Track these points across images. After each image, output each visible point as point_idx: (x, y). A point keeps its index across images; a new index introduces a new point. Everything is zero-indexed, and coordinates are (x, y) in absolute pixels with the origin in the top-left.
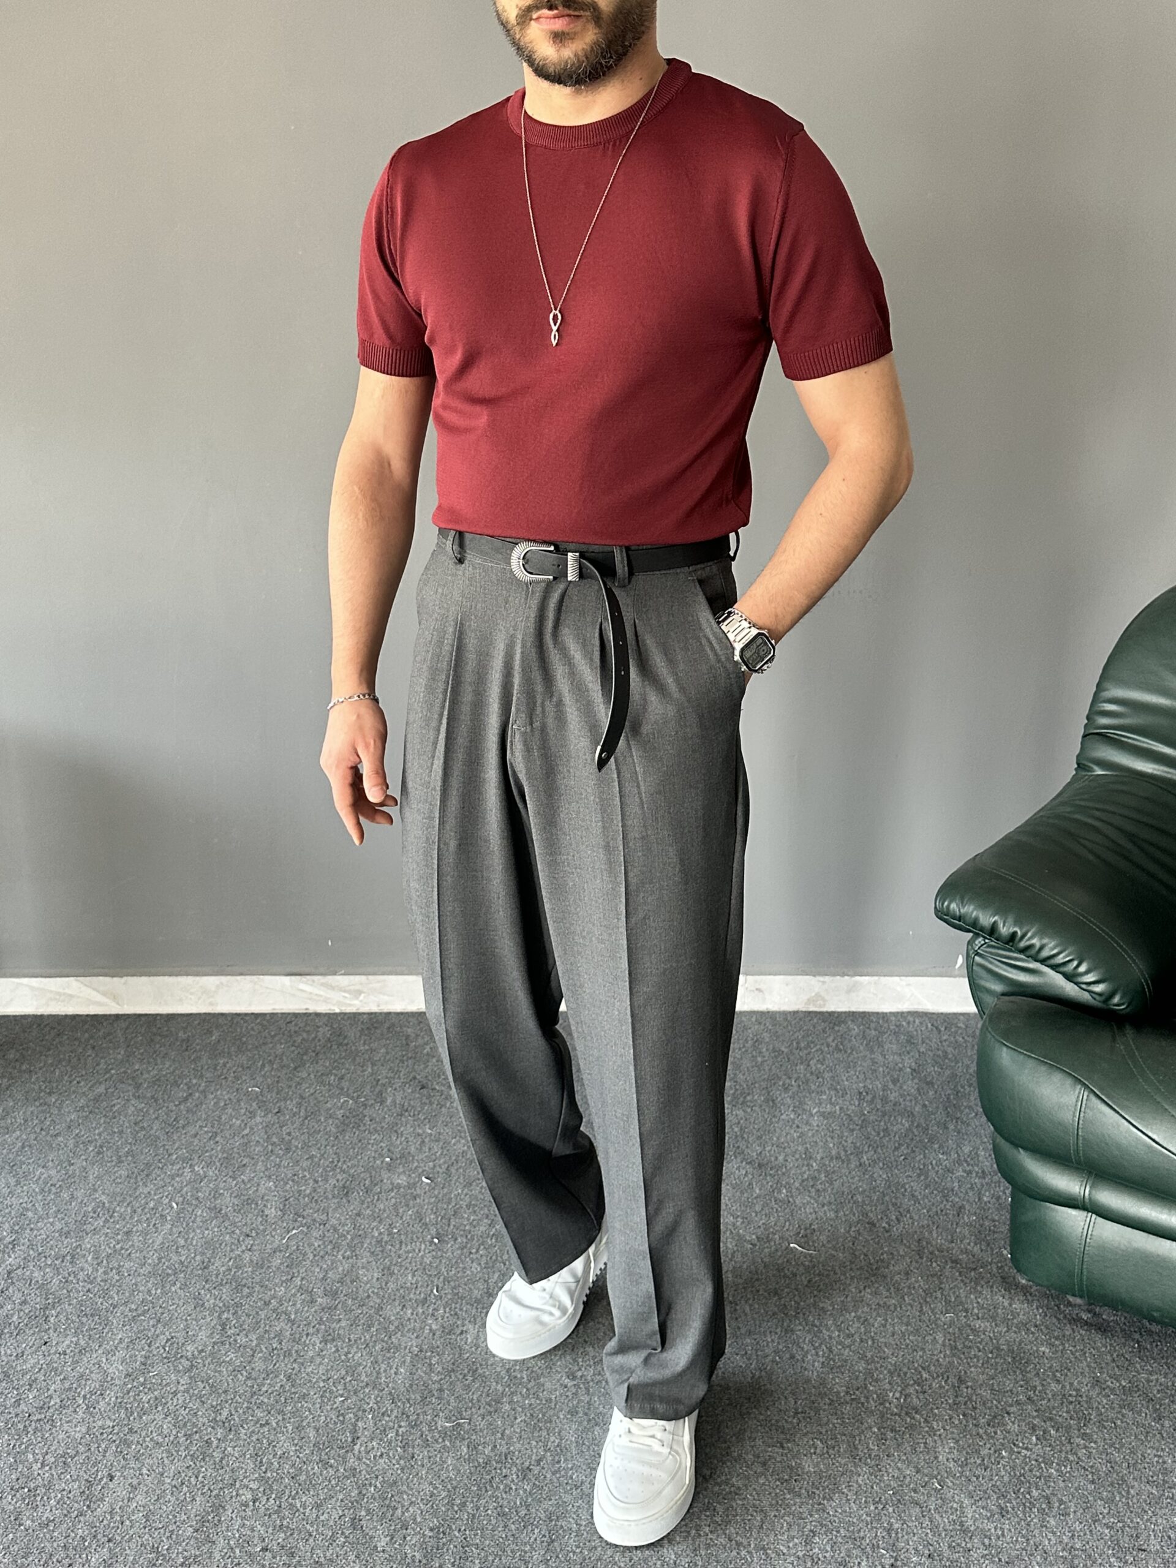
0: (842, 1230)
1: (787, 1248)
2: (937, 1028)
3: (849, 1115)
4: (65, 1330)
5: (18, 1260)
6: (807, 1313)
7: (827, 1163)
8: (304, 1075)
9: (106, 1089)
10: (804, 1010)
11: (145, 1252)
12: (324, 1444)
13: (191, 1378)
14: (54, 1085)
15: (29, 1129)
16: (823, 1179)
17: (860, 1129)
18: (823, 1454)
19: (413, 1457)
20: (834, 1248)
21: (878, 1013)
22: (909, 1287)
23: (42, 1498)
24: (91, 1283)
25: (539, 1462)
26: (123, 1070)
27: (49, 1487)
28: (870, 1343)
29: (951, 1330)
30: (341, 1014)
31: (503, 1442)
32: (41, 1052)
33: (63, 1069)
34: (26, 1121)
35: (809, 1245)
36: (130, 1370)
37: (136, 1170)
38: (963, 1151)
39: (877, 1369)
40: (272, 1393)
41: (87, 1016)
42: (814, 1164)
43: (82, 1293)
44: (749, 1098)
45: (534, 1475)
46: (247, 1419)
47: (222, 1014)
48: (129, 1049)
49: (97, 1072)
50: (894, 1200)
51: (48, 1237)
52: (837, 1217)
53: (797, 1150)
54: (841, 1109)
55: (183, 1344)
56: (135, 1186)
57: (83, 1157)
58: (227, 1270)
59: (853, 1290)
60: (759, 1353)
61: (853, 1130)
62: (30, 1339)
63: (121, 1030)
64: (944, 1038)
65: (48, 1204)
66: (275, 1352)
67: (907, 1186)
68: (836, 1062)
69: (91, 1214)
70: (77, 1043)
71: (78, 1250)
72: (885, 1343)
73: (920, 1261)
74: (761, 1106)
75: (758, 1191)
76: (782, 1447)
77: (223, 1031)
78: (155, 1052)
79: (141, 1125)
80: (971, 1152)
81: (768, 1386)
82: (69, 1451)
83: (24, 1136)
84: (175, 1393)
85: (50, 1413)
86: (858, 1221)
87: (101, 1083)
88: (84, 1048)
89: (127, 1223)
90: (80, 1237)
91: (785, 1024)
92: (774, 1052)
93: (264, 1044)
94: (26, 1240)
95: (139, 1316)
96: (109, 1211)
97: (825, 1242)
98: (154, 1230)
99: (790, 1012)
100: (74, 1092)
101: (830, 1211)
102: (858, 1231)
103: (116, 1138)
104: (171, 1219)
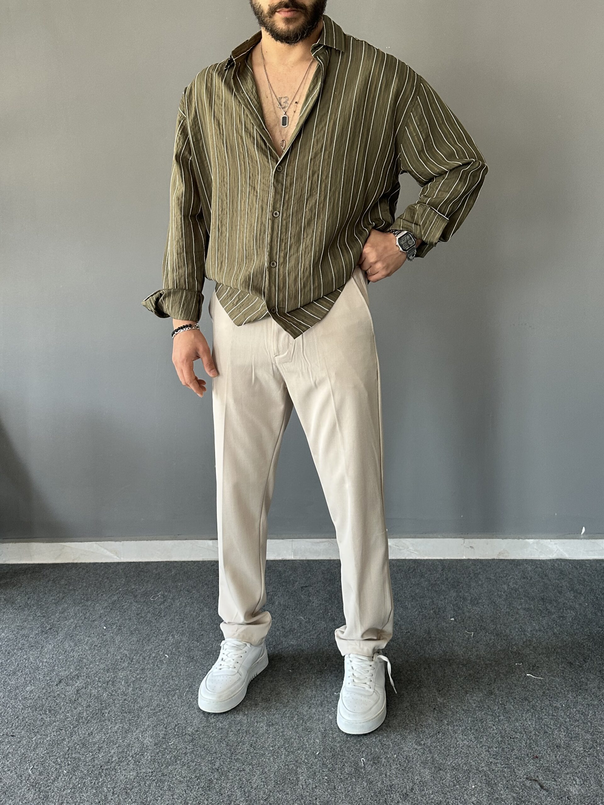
1: (525, 676)
2: (575, 567)
3: (540, 610)
4: (115, 720)
5: (82, 684)
6: (548, 709)
7: (535, 633)
9: (118, 598)
10: (498, 558)
11: (154, 679)
12: (280, 781)
13: (193, 745)
14: (89, 596)
16: (535, 641)
17: (548, 616)
18: (581, 785)
19: (335, 788)
20: (552, 675)
21: (539, 560)
24: (126, 695)
26: (125, 588)
28: (589, 724)
31: (387, 779)
32: (79, 580)
33: (92, 589)
34: (75, 614)
35: (537, 674)
36: (157, 741)
37: (142, 638)
40: (243, 753)
41: (102, 563)
42: (528, 634)
43: (121, 701)
44: (480, 601)
45: (411, 798)
46: (231, 767)
47: (176, 562)
48: (127, 578)
49: (112, 590)
50: (579, 651)
52: (549, 660)
53: (515, 627)
54: (534, 606)
55: (185, 727)
56: (142, 646)
57: (110, 632)
59: (571, 697)
60: (526, 730)
61: (544, 617)
63: (121, 569)
64: (581, 571)
65: (95, 655)
66: (240, 731)
67: (584, 644)
68: (523, 584)
69: (120, 660)
70: (98, 576)
71: (115, 679)
72: (599, 725)
74: (488, 605)
75: (499, 647)
76: (555, 781)
77: (177, 569)
78: (142, 580)
81: (537, 748)
82: (128, 786)
83: (75, 622)
84: (186, 754)
85: (113, 764)
86: (562, 662)
87: (114, 595)
88: (102, 579)
89: (142, 664)
90: (116, 672)
91: (489, 565)
92: (487, 579)
93: (201, 576)
94: (85, 674)
95: (157, 713)
96: (130, 659)
97: (547, 673)
98: (157, 668)
99: (490, 560)
100: (100, 599)
101: (544, 657)
102: (563, 667)
103: (127, 622)
104: (166, 663)
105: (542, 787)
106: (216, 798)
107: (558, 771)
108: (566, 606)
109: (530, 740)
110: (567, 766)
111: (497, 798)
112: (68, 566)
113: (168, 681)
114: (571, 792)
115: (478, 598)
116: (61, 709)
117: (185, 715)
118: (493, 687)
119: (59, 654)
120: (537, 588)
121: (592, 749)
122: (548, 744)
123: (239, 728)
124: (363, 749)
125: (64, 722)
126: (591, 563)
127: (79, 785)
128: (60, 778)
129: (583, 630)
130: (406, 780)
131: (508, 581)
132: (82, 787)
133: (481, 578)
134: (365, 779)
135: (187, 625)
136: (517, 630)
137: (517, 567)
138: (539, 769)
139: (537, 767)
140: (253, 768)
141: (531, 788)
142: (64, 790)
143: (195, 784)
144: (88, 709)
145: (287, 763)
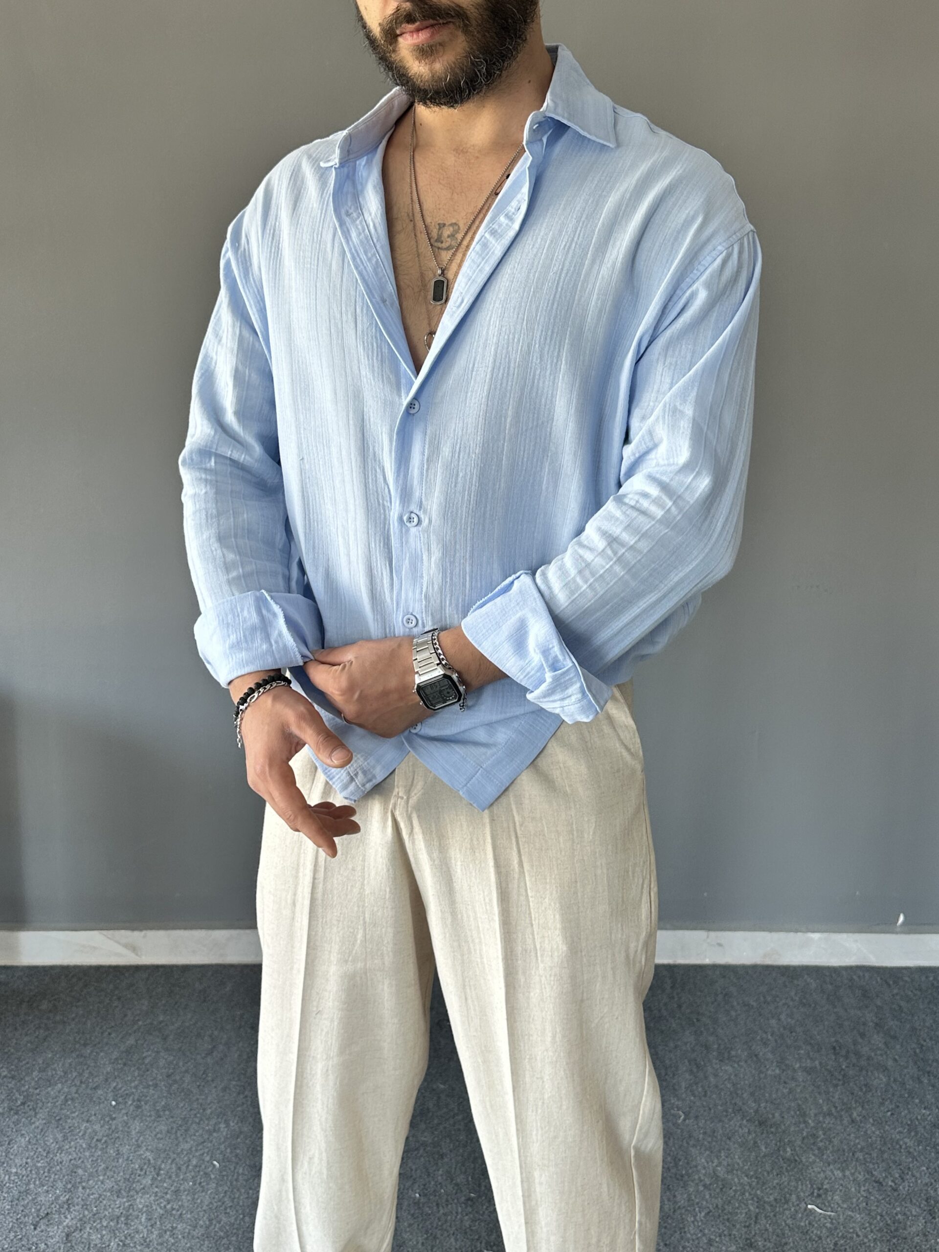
0: (853, 1189)
1: (805, 1210)
2: (886, 982)
3: (830, 1072)
5: (74, 1222)
7: (821, 1119)
9: (136, 1041)
10: (762, 964)
11: (195, 1212)
14: (88, 1036)
16: (822, 1136)
17: (843, 1084)
20: (849, 1208)
21: (829, 967)
26: (148, 1021)
32: (71, 1003)
33: (93, 1020)
34: (65, 1073)
35: (825, 1205)
37: (175, 1126)
41: (110, 967)
42: (810, 1121)
48: (152, 1000)
49: (126, 1023)
50: (892, 1158)
51: (100, 1196)
52: (845, 1176)
54: (821, 1064)
56: (176, 1142)
57: (124, 1111)
61: (836, 1086)
63: (142, 980)
64: (895, 991)
65: (97, 1160)
67: (901, 1143)
68: (803, 1016)
69: (139, 1172)
70: (103, 994)
71: (131, 1211)
73: (934, 1221)
74: (746, 1062)
75: (763, 1148)
78: (176, 1003)
79: (173, 1078)
83: (66, 1090)
86: (866, 1181)
87: (130, 1034)
88: (110, 1000)
89: (174, 1181)
90: (132, 1196)
91: (748, 977)
92: (745, 1005)
94: (80, 1199)
96: (155, 1169)
97: (840, 1202)
98: (200, 1189)
99: (750, 966)
100: (107, 1043)
101: (836, 1170)
103: (152, 1091)
104: (216, 1177)
113: (218, 1216)
115: (729, 1046)
118: (753, 1233)
119: (37, 1157)
120: (825, 1026)
126: (911, 974)
131: (780, 1009)
133: (735, 1004)
137: (792, 981)
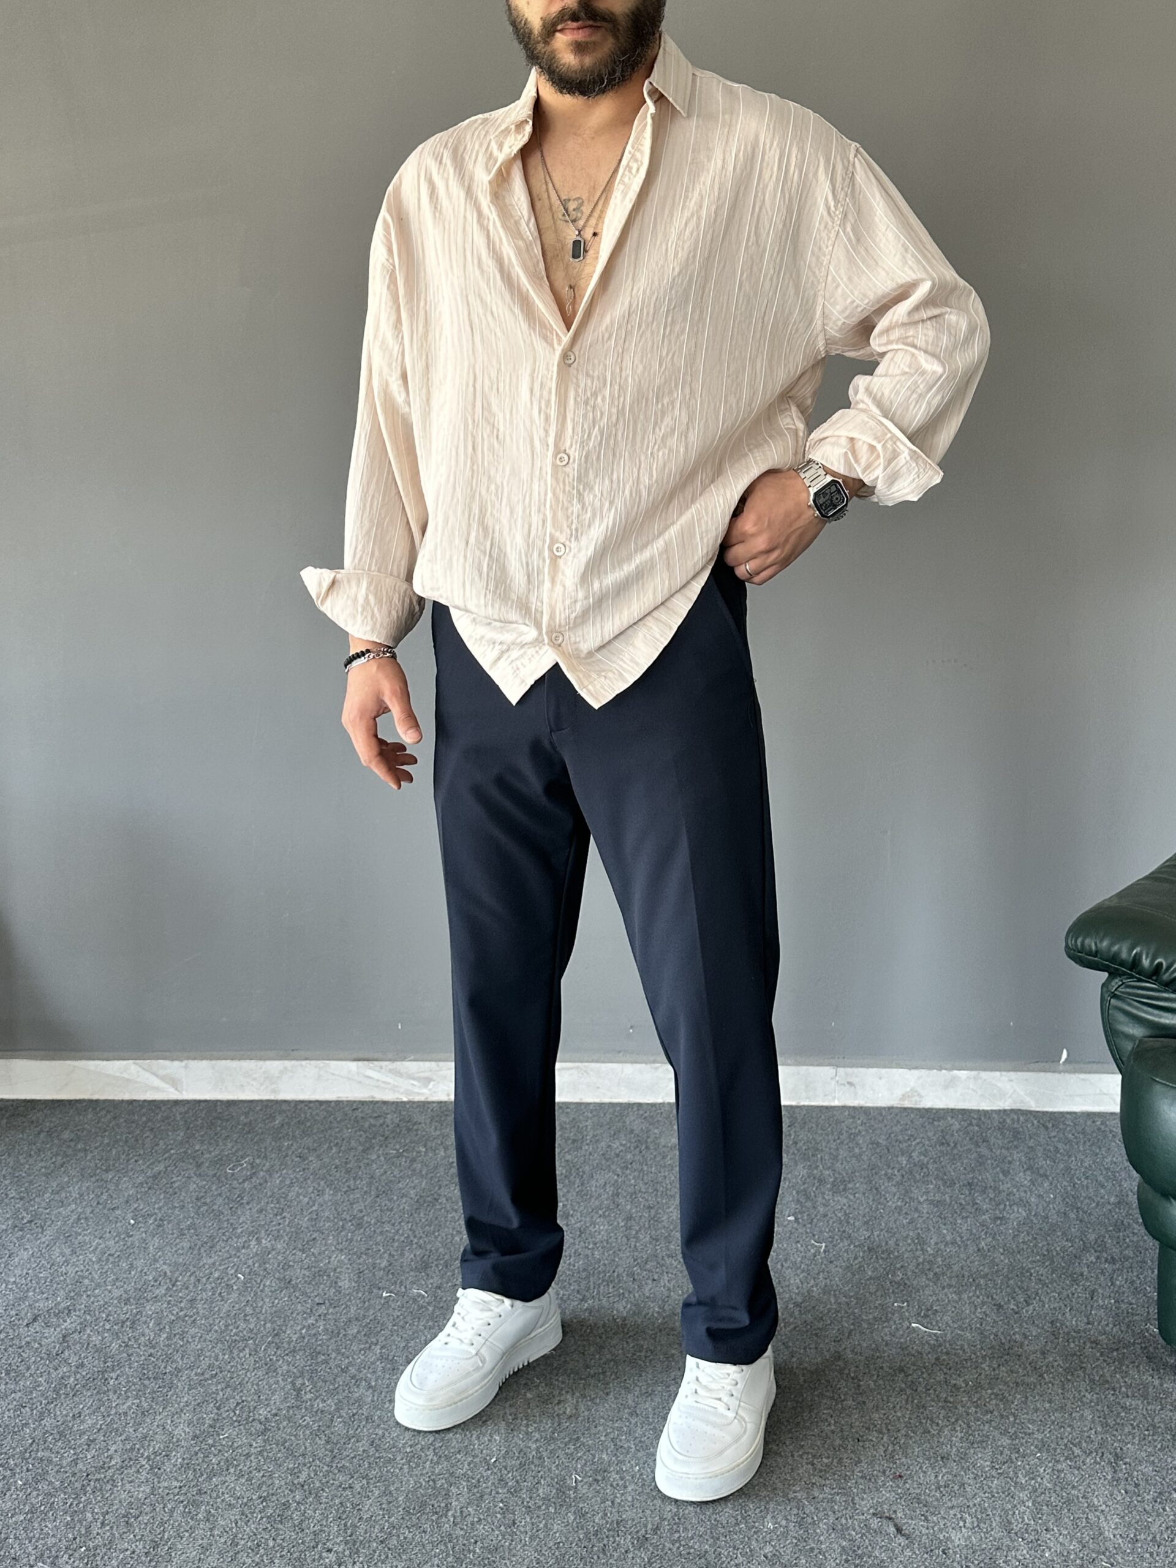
0: (968, 1312)
1: (908, 1328)
2: (1043, 1125)
3: (961, 1204)
4: (126, 1392)
5: (74, 1325)
6: (939, 1389)
7: (943, 1247)
8: (374, 1157)
9: (166, 1168)
10: (899, 1106)
11: (211, 1319)
12: (414, 1508)
13: (265, 1441)
14: (111, 1163)
15: (84, 1203)
16: (941, 1263)
17: (974, 1217)
18: (974, 1528)
19: (514, 1523)
20: (961, 1328)
21: (979, 1111)
22: (1047, 1367)
23: (103, 1558)
24: (153, 1347)
25: (656, 1530)
26: (182, 1150)
27: (110, 1544)
28: (1012, 1419)
29: (1099, 1408)
30: (409, 1102)
31: (614, 1510)
32: (96, 1133)
33: (120, 1149)
34: (81, 1195)
35: (932, 1325)
36: (198, 1432)
37: (199, 1243)
38: (1088, 1239)
39: (1022, 1444)
40: (355, 1457)
41: (145, 1101)
42: (929, 1249)
43: (143, 1358)
44: (850, 1186)
45: (651, 1544)
46: (328, 1482)
47: (285, 1101)
48: (189, 1131)
49: (156, 1152)
50: (1019, 1283)
52: (960, 1299)
53: (908, 1235)
54: (951, 1197)
55: (255, 1408)
56: (197, 1257)
57: (142, 1229)
58: (299, 1338)
59: (987, 1368)
60: (890, 1427)
61: (966, 1218)
62: (88, 1400)
63: (180, 1114)
64: (1053, 1134)
66: (356, 1417)
67: (1032, 1271)
68: (939, 1154)
69: (152, 1283)
70: (134, 1125)
71: (138, 1317)
72: (1029, 1420)
73: (1056, 1341)
74: (864, 1194)
75: (870, 1273)
76: (926, 1519)
77: (287, 1116)
78: (216, 1134)
79: (203, 1200)
80: (1096, 1240)
81: (904, 1460)
82: (132, 1511)
83: (79, 1209)
84: (248, 1455)
85: (110, 1472)
86: (983, 1303)
87: (159, 1162)
88: (142, 1131)
89: (190, 1291)
90: (142, 1304)
91: (881, 1119)
92: (872, 1144)
93: (330, 1128)
94: (83, 1306)
95: (206, 1380)
96: (171, 1280)
97: (950, 1322)
98: (220, 1298)
99: (884, 1108)
100: (132, 1169)
101: (951, 1293)
102: (984, 1312)
103: (177, 1212)
104: (238, 1289)
105: (899, 1530)
106: (291, 1536)
107: (936, 1503)
108: (1012, 1198)
109: (894, 1445)
110: (953, 1494)
111: (812, 1549)
112: (79, 1106)
113: (235, 1322)
114: (953, 1541)
115: (847, 1179)
116: (28, 1369)
117: (258, 1385)
118: (844, 1346)
119: (40, 1269)
120: (962, 1163)
121: (1006, 1465)
122: (927, 1453)
123: (355, 1411)
124: (579, 1455)
125: (31, 1393)
126: (1076, 1118)
127: (42, 1508)
128: (8, 1494)
129: (1035, 1246)
130: (648, 1512)
131: (912, 1148)
132: (48, 1511)
133: (861, 1142)
134: (573, 1509)
135: (287, 1221)
136: (909, 1241)
137: (932, 1123)
138: (901, 1498)
139: (898, 1494)
140: (368, 1483)
141: (878, 1532)
142: (12, 1516)
143: (257, 1511)
144: (80, 1371)
145: (433, 1477)
